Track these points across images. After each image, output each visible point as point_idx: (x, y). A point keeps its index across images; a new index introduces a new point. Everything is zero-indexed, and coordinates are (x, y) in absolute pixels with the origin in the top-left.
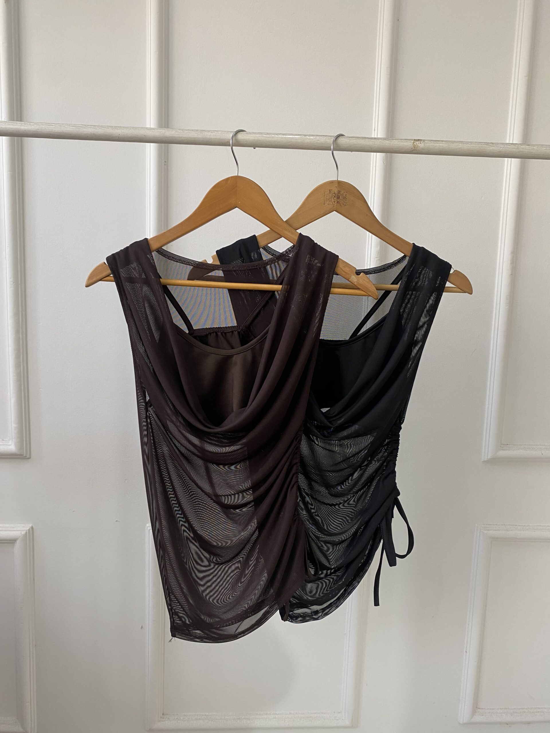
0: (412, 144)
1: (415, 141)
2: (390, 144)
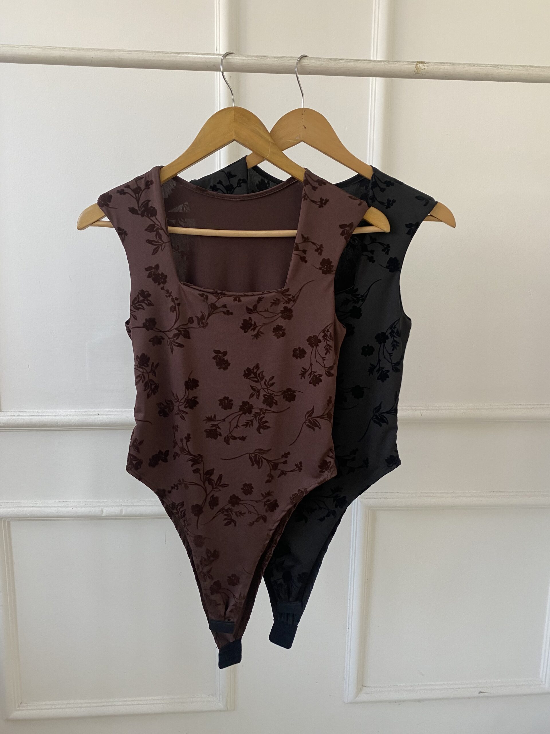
0: (415, 67)
1: (418, 63)
2: (391, 66)
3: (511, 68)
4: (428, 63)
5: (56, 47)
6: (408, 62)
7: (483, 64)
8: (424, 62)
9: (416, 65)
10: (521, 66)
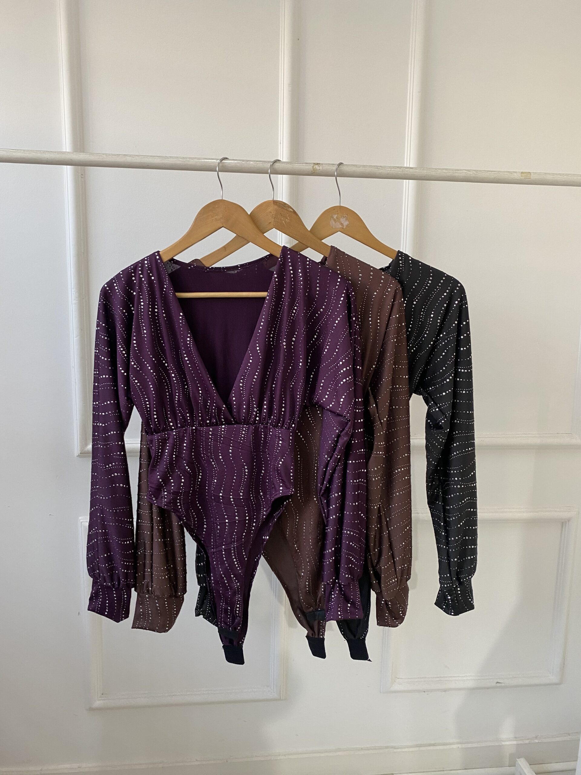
2: (294, 167)
3: (389, 169)
4: (322, 164)
5: (17, 150)
6: (307, 163)
7: (367, 166)
8: (320, 163)
9: (313, 166)
10: (398, 167)
